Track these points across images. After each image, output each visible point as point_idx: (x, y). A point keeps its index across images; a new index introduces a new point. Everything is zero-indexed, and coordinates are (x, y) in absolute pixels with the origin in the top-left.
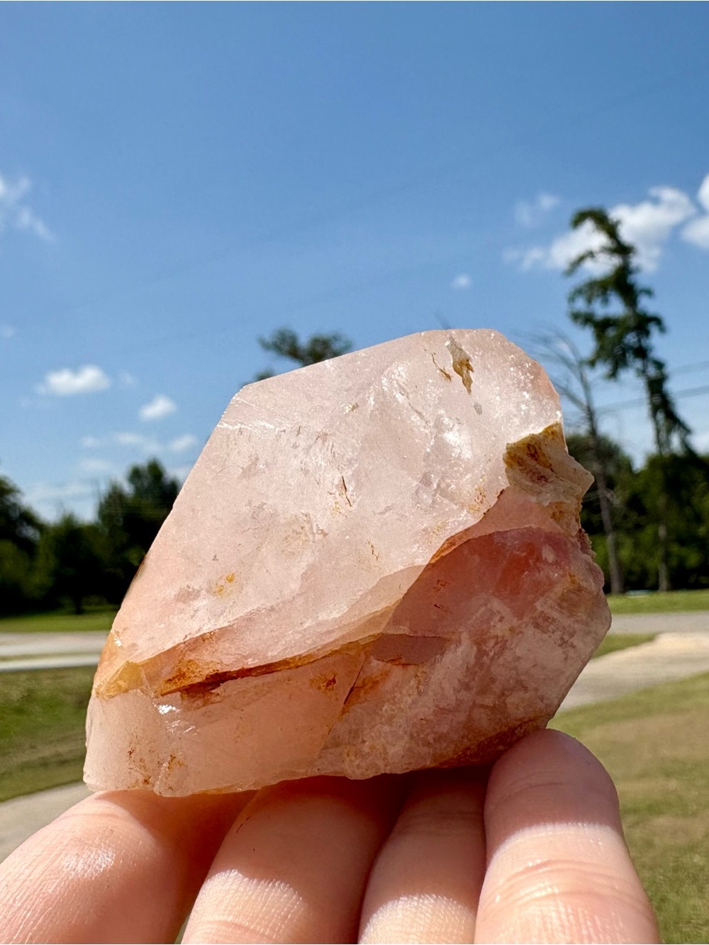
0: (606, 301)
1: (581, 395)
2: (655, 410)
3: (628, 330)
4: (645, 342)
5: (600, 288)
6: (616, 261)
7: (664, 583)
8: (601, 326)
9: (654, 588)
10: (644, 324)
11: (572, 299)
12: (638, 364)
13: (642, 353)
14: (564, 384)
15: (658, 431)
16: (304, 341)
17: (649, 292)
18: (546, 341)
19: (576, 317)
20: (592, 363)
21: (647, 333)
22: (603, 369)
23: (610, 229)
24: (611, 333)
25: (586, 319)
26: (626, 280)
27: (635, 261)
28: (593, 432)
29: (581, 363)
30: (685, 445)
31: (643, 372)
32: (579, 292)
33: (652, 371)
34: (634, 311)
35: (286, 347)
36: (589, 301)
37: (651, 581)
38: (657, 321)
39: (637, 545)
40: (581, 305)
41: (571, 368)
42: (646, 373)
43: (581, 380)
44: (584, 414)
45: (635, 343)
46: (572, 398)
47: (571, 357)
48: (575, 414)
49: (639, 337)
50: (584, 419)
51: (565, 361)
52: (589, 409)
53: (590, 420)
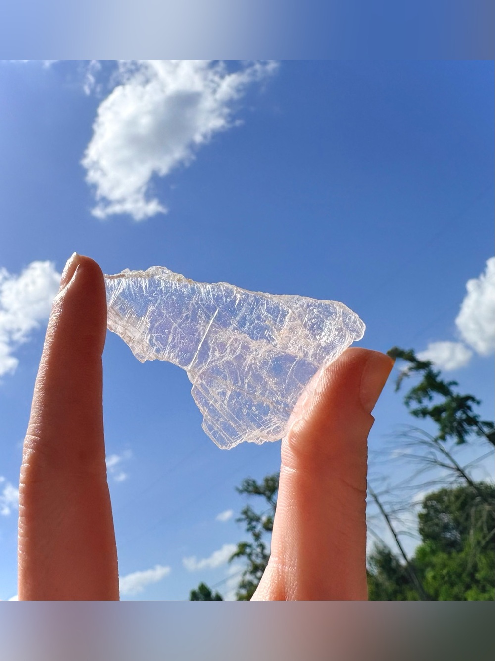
0: (430, 398)
1: (448, 462)
3: (455, 410)
4: (471, 414)
5: (421, 391)
6: (423, 373)
8: (436, 413)
10: (463, 403)
11: (407, 403)
12: (475, 428)
13: (473, 421)
14: (432, 457)
16: (260, 483)
17: (455, 383)
18: (405, 435)
19: (416, 413)
20: (443, 438)
21: (469, 408)
22: (452, 440)
23: (410, 357)
24: (444, 415)
25: (424, 413)
26: (435, 382)
27: (435, 369)
28: (470, 482)
29: (436, 441)
31: (480, 433)
32: (409, 398)
33: (486, 430)
34: (452, 397)
35: (251, 489)
36: (420, 402)
38: (472, 398)
40: (415, 405)
41: (431, 445)
42: (483, 433)
43: (442, 451)
44: (457, 473)
45: (464, 416)
46: (443, 465)
47: (426, 439)
48: (452, 475)
49: (465, 412)
50: (459, 476)
51: (424, 443)
52: (458, 469)
53: (464, 475)
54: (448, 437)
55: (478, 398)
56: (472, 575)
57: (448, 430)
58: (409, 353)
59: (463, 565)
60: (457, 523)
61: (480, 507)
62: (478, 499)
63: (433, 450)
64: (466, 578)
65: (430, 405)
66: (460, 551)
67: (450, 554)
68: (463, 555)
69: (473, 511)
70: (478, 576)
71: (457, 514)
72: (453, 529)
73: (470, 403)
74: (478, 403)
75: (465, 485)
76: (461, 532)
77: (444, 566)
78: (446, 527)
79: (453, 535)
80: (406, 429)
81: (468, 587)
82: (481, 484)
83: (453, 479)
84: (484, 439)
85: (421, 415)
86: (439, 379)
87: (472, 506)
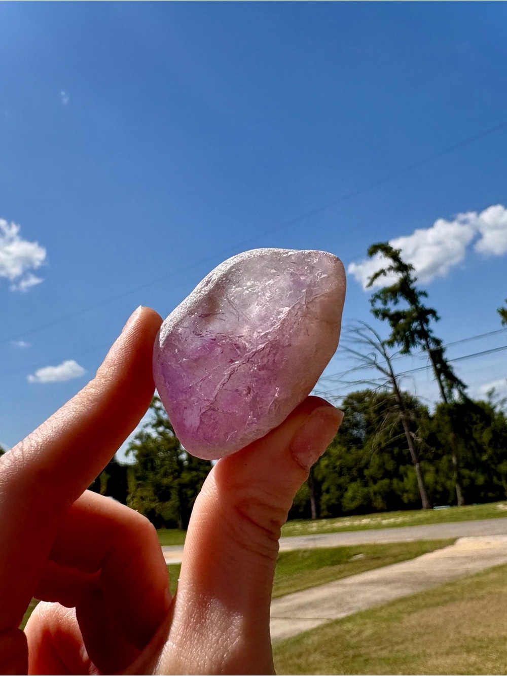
0: (396, 302)
1: (385, 366)
2: (438, 373)
3: (414, 320)
4: (425, 327)
5: (391, 293)
6: (400, 275)
7: (460, 499)
8: (395, 318)
9: (454, 503)
10: (423, 315)
11: (373, 301)
12: (423, 342)
13: (424, 334)
14: (373, 358)
15: (442, 388)
17: (425, 294)
18: (357, 331)
19: (376, 313)
20: (391, 343)
21: (427, 321)
22: (399, 347)
23: (395, 256)
24: (402, 321)
25: (385, 314)
26: (408, 287)
27: (413, 274)
28: (396, 390)
29: (383, 344)
30: (463, 395)
31: (426, 347)
32: (377, 296)
33: (432, 346)
34: (417, 307)
36: (385, 303)
37: (452, 498)
38: (433, 312)
39: (437, 471)
40: (379, 305)
41: (377, 348)
42: (429, 348)
43: (385, 355)
44: (389, 379)
45: (419, 328)
46: (380, 368)
47: (376, 340)
48: (383, 379)
49: (421, 324)
50: (389, 382)
51: (372, 343)
52: (392, 376)
53: (394, 382)
54: (396, 344)
55: (438, 314)
56: (360, 471)
57: (398, 337)
58: (396, 250)
59: (358, 460)
60: (369, 423)
61: (394, 414)
62: (396, 406)
63: (377, 352)
64: (354, 472)
65: (393, 308)
66: (361, 448)
67: (349, 449)
68: (361, 452)
69: (387, 416)
70: (366, 472)
71: (373, 415)
72: (362, 428)
73: (430, 317)
74: (437, 319)
75: (391, 391)
76: (368, 433)
77: (340, 457)
78: (356, 425)
79: (360, 433)
80: (361, 326)
81: (353, 480)
82: (405, 393)
83: (382, 383)
84: (427, 354)
85: (380, 316)
86: (412, 286)
87: (388, 411)
